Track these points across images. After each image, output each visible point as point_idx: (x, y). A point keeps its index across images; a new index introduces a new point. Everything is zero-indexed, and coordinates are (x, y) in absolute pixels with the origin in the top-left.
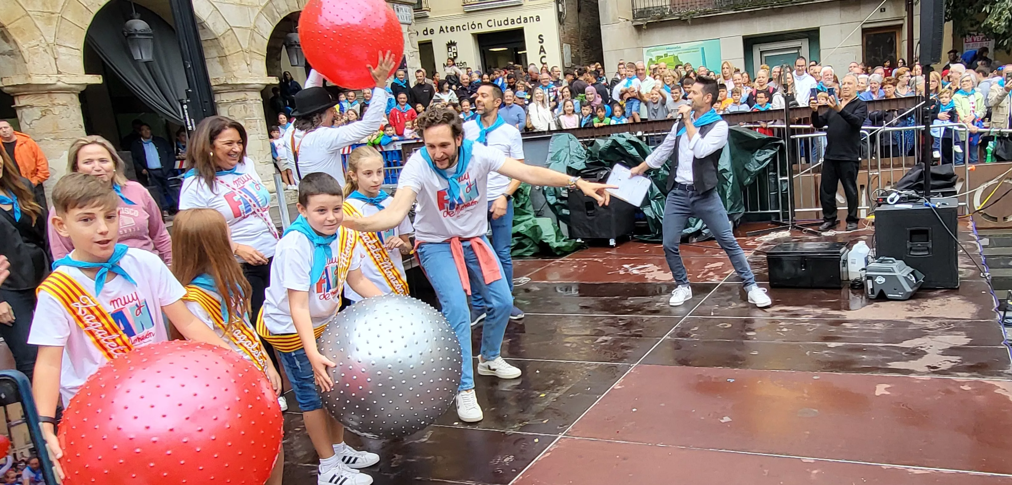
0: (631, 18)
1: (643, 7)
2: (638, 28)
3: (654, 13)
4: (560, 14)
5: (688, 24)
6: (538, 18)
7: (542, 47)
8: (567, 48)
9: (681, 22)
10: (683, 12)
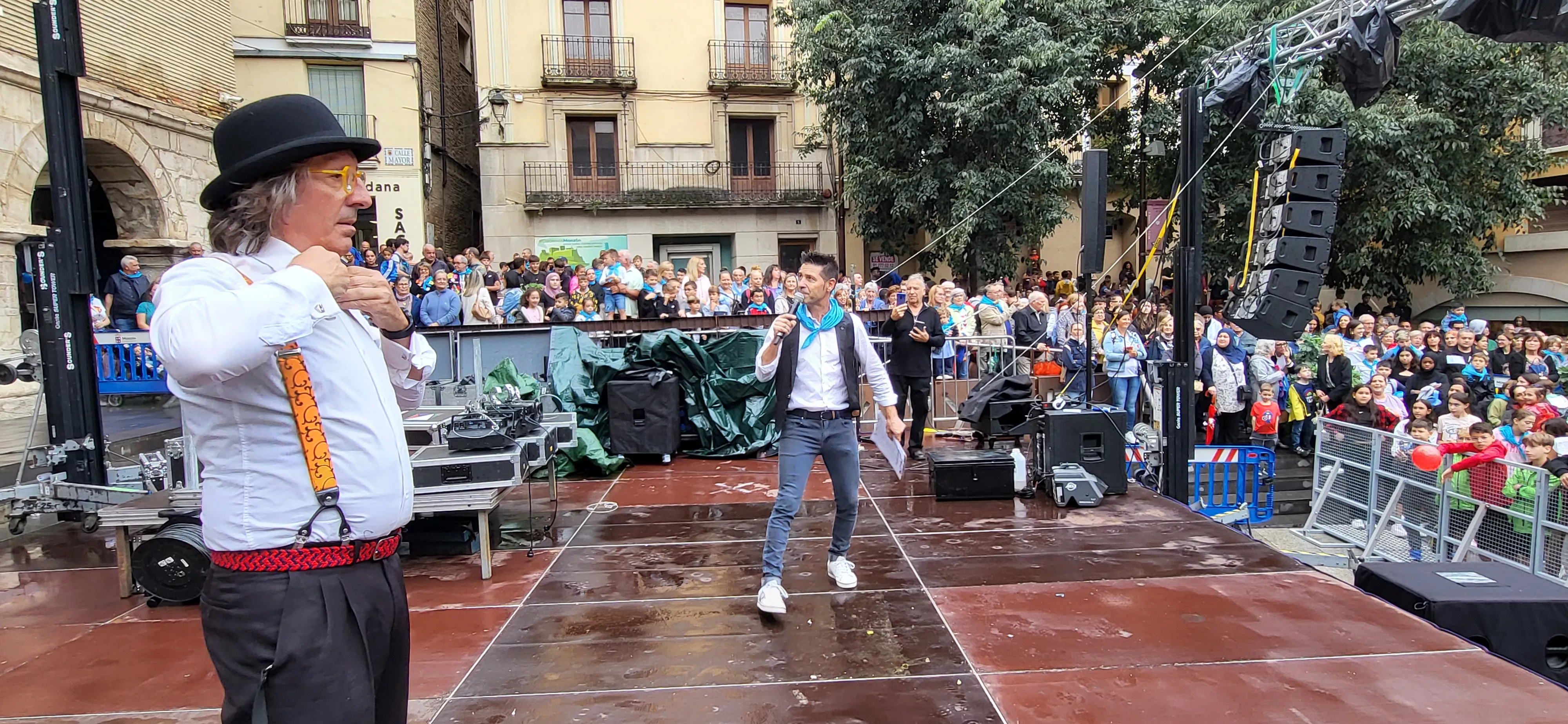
0: (523, 201)
1: (539, 190)
2: (531, 214)
3: (552, 198)
4: (425, 186)
5: (592, 216)
6: (397, 188)
7: (400, 224)
8: (431, 228)
9: (584, 212)
10: (588, 201)
